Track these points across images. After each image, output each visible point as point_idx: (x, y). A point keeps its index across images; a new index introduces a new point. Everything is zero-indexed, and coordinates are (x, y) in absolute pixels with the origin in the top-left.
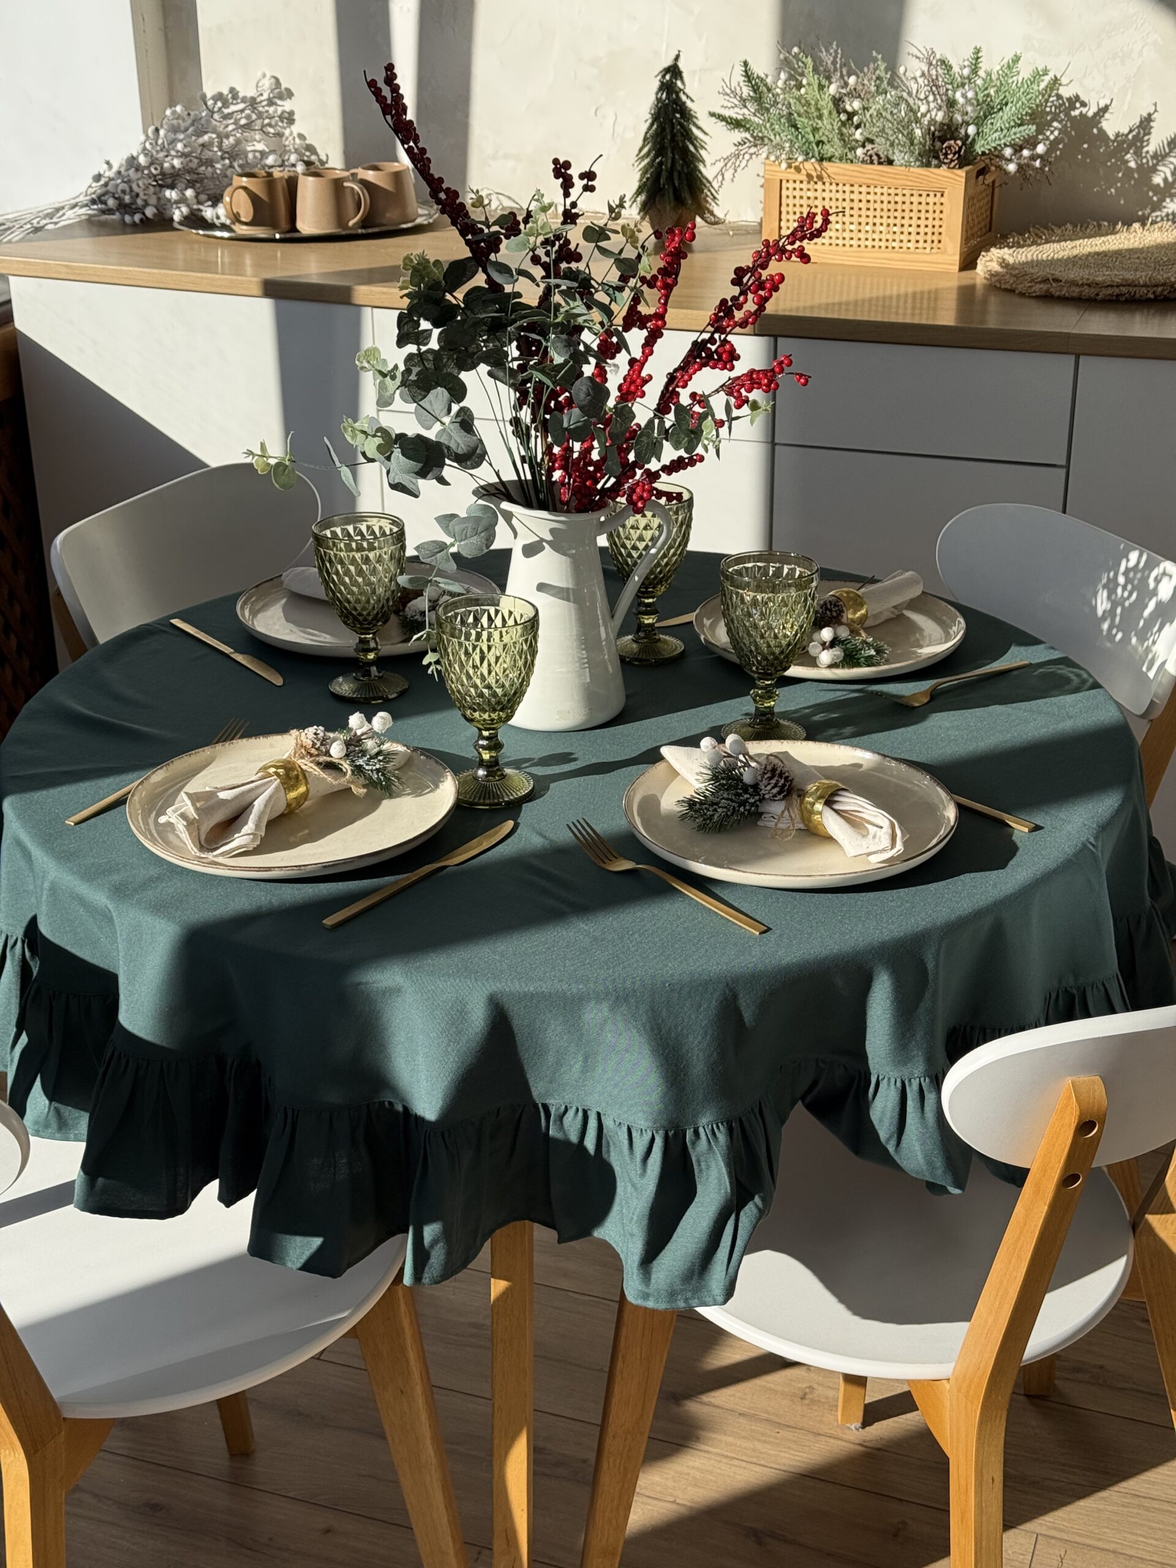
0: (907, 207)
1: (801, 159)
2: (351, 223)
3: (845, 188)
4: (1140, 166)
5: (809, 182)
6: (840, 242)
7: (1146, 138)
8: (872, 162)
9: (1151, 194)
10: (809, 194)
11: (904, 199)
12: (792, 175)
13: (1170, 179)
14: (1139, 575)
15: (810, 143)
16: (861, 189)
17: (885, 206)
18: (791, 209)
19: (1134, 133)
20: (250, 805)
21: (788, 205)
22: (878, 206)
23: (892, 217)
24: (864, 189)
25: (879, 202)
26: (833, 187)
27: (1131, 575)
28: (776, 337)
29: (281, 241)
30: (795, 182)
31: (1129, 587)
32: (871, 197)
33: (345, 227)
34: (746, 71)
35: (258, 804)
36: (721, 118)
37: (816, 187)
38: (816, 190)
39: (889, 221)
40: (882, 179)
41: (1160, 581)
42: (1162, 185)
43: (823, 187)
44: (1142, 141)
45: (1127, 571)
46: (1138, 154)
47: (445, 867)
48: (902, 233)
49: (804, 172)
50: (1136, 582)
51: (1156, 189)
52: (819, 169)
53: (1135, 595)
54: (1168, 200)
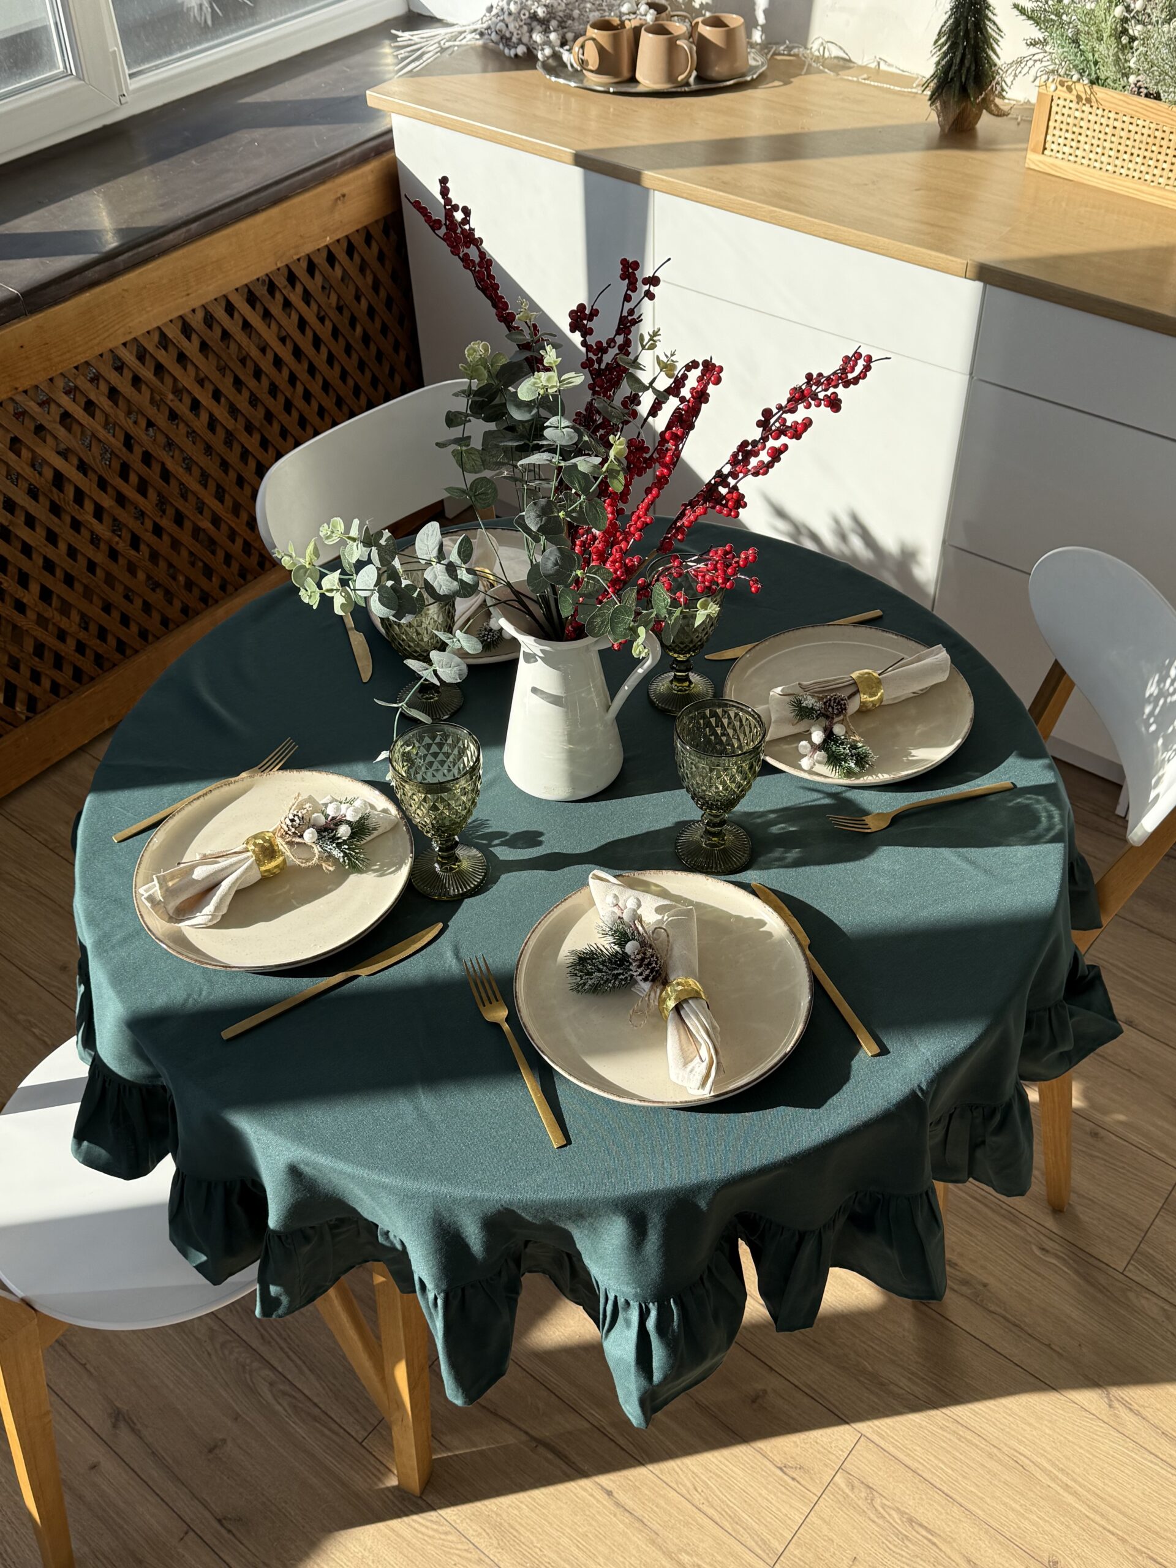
0: (1165, 143)
1: (1075, 78)
2: (680, 78)
3: (1110, 115)
5: (1078, 103)
6: (1098, 165)
8: (1139, 94)
10: (1077, 114)
11: (1163, 135)
12: (1062, 92)
15: (1088, 61)
16: (1125, 119)
17: (1144, 138)
18: (1057, 125)
20: (217, 885)
21: (1056, 121)
22: (1137, 137)
23: (1149, 151)
24: (1127, 119)
25: (1139, 133)
26: (1100, 112)
28: (985, 284)
29: (614, 93)
30: (1065, 100)
32: (1133, 128)
33: (674, 83)
35: (225, 885)
36: (1022, 11)
37: (1084, 108)
38: (1083, 111)
39: (1146, 154)
40: (1145, 112)
43: (1090, 110)
47: (357, 976)
48: (1156, 167)
49: (1074, 92)
52: (1089, 92)
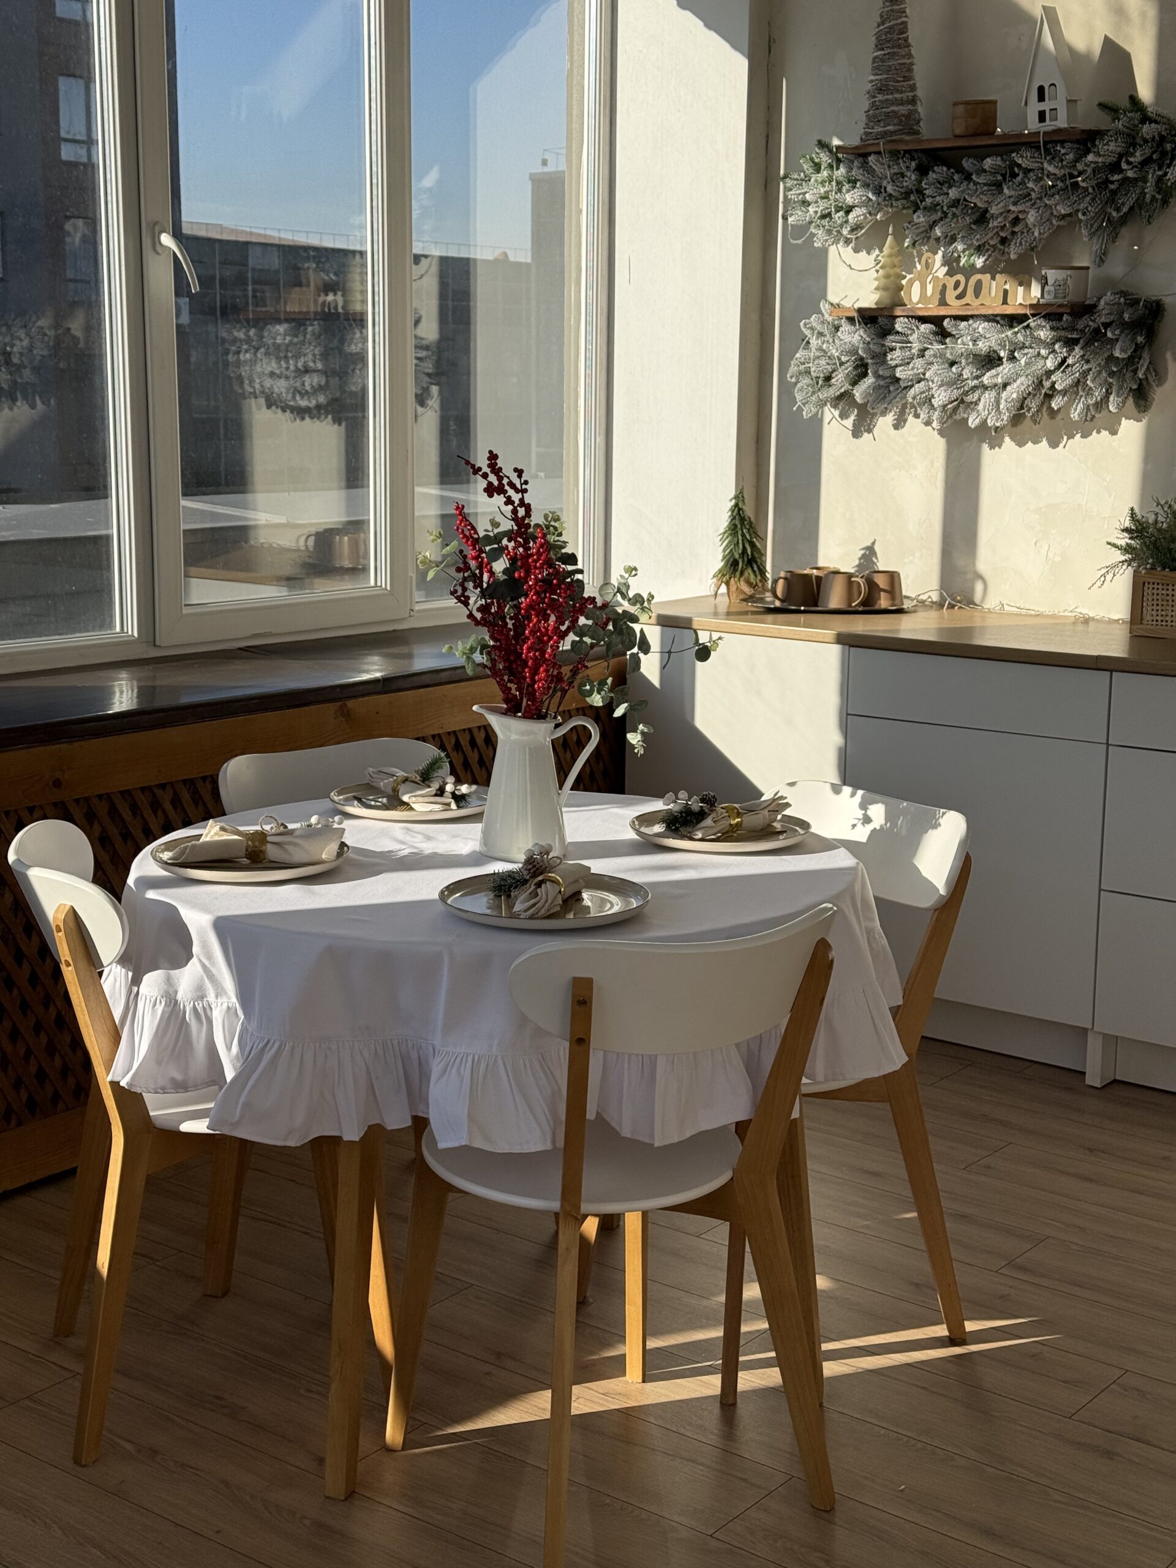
1: (1159, 569)
2: (853, 604)
5: (1163, 584)
18: (1150, 602)
21: (1148, 600)
28: (1111, 671)
29: (804, 612)
30: (1153, 583)
33: (850, 606)
34: (1132, 514)
36: (1114, 545)
37: (1168, 587)
38: (1168, 589)
43: (1173, 587)
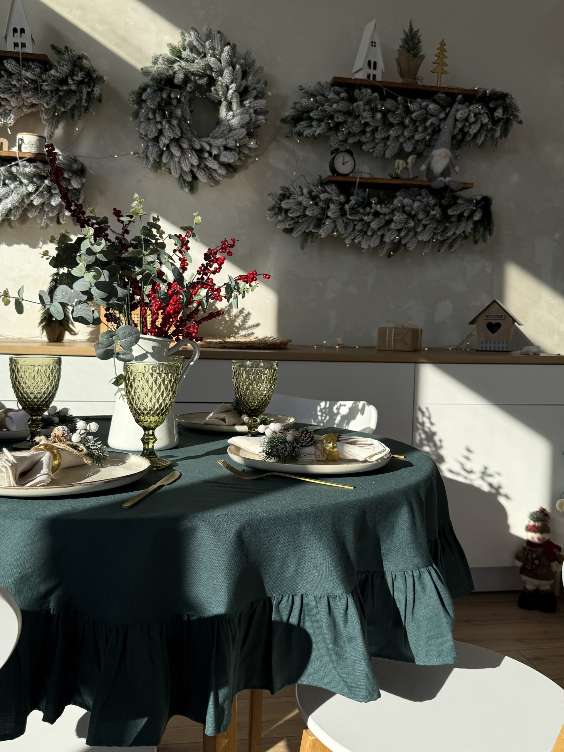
4: (230, 319)
7: (231, 310)
9: (235, 329)
13: (241, 324)
14: (327, 410)
19: (227, 308)
27: (324, 411)
31: (324, 415)
41: (339, 409)
42: (238, 326)
44: (230, 311)
45: (321, 410)
46: (229, 315)
50: (327, 413)
51: (236, 327)
53: (328, 418)
54: (241, 331)
